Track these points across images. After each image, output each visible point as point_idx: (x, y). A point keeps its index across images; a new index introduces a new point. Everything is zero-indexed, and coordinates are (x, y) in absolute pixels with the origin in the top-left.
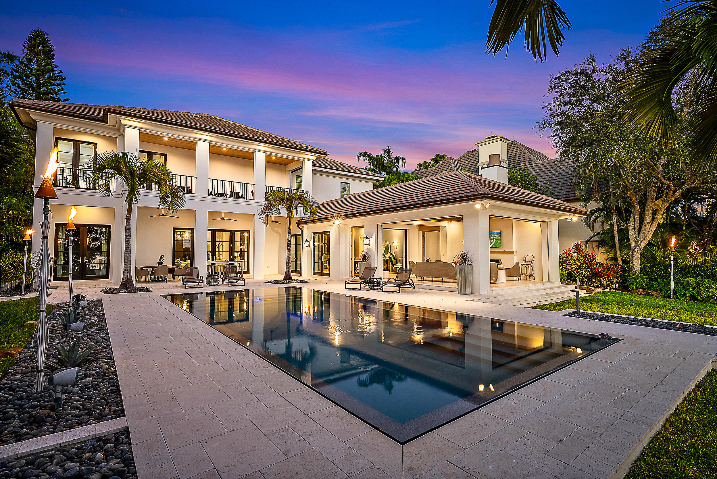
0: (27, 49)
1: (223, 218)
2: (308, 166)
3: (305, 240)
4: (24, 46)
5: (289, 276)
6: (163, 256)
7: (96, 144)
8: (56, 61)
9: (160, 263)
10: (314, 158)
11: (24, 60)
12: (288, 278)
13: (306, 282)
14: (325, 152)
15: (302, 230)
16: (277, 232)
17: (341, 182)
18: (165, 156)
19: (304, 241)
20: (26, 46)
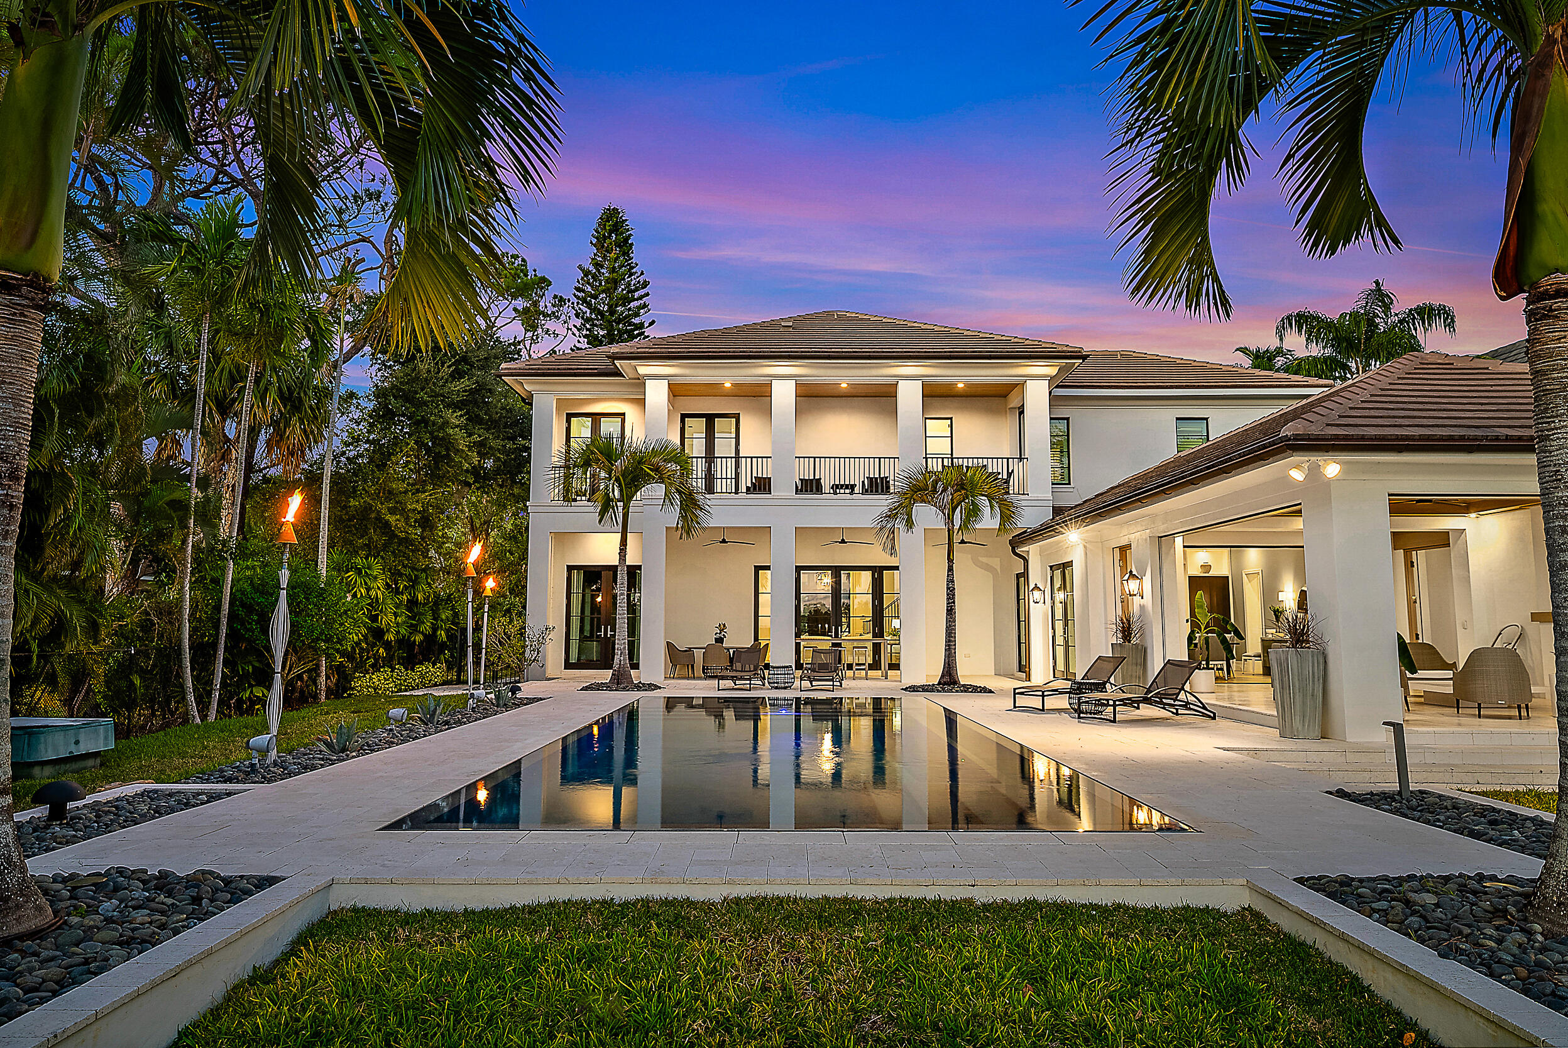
0: (595, 245)
1: (843, 540)
2: (1037, 396)
3: (1032, 586)
4: (591, 242)
5: (950, 674)
6: (724, 625)
7: (624, 414)
8: (636, 256)
9: (720, 640)
10: (1053, 371)
11: (591, 268)
12: (947, 679)
13: (991, 692)
14: (1076, 352)
15: (1026, 561)
16: (988, 568)
17: (1178, 419)
18: (737, 417)
19: (1030, 589)
20: (594, 241)
